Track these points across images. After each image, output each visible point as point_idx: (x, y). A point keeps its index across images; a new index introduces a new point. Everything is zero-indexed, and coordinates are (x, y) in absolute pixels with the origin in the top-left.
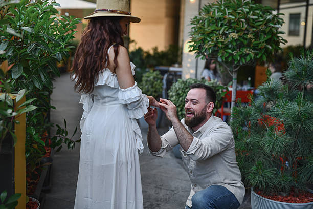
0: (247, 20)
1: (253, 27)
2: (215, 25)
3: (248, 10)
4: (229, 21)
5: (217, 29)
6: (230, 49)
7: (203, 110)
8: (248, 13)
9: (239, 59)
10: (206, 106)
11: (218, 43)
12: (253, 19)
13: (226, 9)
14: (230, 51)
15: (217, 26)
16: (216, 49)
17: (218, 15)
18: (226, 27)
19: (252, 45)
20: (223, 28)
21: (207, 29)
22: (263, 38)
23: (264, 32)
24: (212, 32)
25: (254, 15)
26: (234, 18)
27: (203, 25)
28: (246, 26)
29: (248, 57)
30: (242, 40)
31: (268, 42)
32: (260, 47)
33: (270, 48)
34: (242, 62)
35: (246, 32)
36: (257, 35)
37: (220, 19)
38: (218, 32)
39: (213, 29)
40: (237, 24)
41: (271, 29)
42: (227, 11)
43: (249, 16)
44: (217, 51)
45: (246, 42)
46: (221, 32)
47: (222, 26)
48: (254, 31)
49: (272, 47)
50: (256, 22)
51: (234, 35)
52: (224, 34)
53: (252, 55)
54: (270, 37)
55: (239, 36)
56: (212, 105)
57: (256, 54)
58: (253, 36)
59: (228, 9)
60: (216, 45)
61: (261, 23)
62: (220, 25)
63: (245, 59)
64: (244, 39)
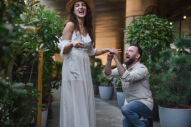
0: (154, 25)
1: (158, 28)
2: (137, 29)
3: (154, 20)
4: (145, 25)
5: (139, 30)
6: (146, 40)
7: (134, 56)
8: (155, 21)
9: (151, 45)
10: (136, 55)
11: (140, 37)
12: (157, 24)
13: (143, 20)
14: (146, 41)
15: (139, 28)
16: (139, 40)
17: (139, 23)
18: (143, 28)
19: (157, 37)
20: (142, 29)
21: (134, 31)
22: (164, 33)
23: (163, 30)
24: (136, 32)
25: (158, 22)
26: (147, 23)
27: (132, 29)
28: (153, 27)
29: (156, 44)
30: (152, 35)
31: (166, 35)
32: (161, 38)
33: (167, 38)
34: (153, 47)
35: (154, 31)
36: (160, 32)
37: (140, 25)
38: (139, 32)
39: (137, 30)
40: (149, 27)
41: (167, 29)
42: (144, 21)
43: (155, 23)
44: (140, 41)
45: (154, 36)
46: (141, 31)
47: (141, 28)
48: (158, 30)
49: (168, 38)
50: (159, 26)
51: (147, 32)
52: (143, 33)
53: (158, 43)
54: (167, 33)
55: (151, 33)
56: (139, 56)
57: (160, 43)
58: (158, 33)
59: (144, 20)
60: (138, 39)
61: (162, 26)
62: (140, 28)
63: (155, 45)
64: (153, 34)
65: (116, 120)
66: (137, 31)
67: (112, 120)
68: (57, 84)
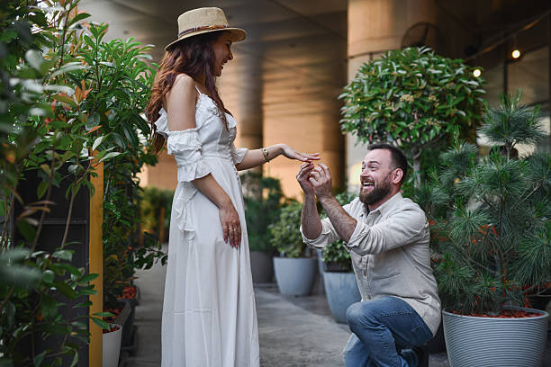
0: (426, 76)
1: (436, 85)
2: (378, 88)
3: (426, 63)
4: (399, 78)
5: (383, 91)
6: (403, 120)
7: (386, 178)
8: (427, 67)
9: (418, 134)
10: (390, 173)
11: (385, 112)
12: (435, 75)
13: (394, 64)
14: (403, 124)
15: (382, 88)
16: (383, 122)
17: (382, 73)
18: (395, 88)
19: (435, 112)
20: (391, 91)
21: (368, 95)
22: (453, 101)
23: (453, 92)
24: (375, 99)
25: (436, 69)
26: (405, 72)
27: (363, 90)
28: (424, 83)
29: (432, 131)
30: (420, 105)
31: (460, 106)
32: (448, 113)
33: (464, 114)
34: (424, 140)
35: (426, 93)
36: (442, 98)
37: (386, 78)
38: (383, 97)
39: (376, 92)
40: (412, 82)
41: (463, 88)
42: (395, 67)
43: (429, 70)
44: (385, 125)
45: (426, 108)
46: (389, 96)
47: (389, 87)
48: (437, 91)
49: (467, 114)
50: (440, 79)
51: (407, 97)
52: (395, 100)
53: (438, 129)
54: (463, 98)
55: (416, 100)
56: (400, 173)
57: (444, 127)
58: (437, 98)
59: (397, 63)
60: (382, 117)
61: (447, 80)
62: (386, 86)
63: (428, 135)
64: (423, 103)
65: (321, 354)
66: (379, 94)
67: (310, 356)
68: (148, 253)
